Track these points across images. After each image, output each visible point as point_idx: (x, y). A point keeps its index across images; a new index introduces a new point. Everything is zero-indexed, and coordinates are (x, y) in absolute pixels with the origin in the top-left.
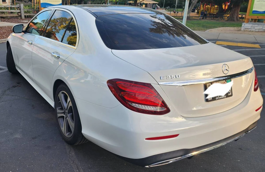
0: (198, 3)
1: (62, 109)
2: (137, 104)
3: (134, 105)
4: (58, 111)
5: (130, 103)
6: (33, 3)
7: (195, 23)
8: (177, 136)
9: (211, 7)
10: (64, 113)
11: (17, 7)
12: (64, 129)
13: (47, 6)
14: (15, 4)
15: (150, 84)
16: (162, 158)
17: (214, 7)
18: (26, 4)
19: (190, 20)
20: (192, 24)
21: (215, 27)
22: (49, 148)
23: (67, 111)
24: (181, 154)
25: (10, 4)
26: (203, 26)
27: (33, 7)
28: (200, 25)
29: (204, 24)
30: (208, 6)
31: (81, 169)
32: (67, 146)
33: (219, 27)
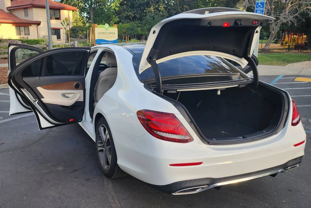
0: (284, 33)
1: (102, 143)
2: (161, 133)
3: (159, 133)
4: (99, 145)
5: (155, 132)
6: (88, 40)
7: (275, 57)
8: (200, 163)
9: (298, 38)
10: (103, 146)
11: (71, 44)
12: (103, 161)
13: (102, 43)
14: (70, 41)
15: (174, 114)
16: (187, 185)
17: (302, 37)
18: (81, 40)
19: (270, 54)
20: (271, 58)
21: (299, 61)
22: (88, 180)
23: (106, 144)
24: (207, 182)
25: (65, 41)
26: (284, 60)
27: (88, 44)
28: (281, 59)
29: (286, 57)
30: (295, 36)
31: (116, 200)
32: (106, 180)
33: (305, 60)
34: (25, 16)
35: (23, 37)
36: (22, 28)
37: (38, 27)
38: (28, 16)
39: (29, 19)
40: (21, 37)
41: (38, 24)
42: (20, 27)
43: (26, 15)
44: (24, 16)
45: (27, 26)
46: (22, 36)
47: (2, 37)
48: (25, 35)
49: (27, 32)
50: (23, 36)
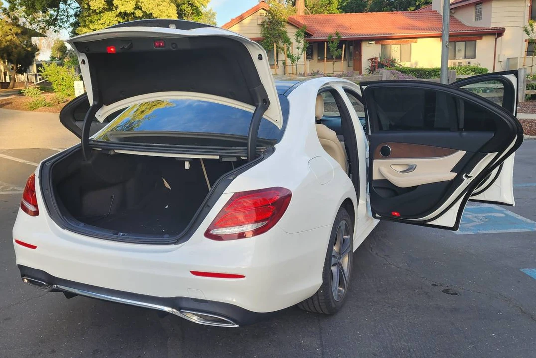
34: (476, 19)
35: (459, 63)
36: (461, 46)
37: (499, 39)
38: (480, 19)
39: (482, 25)
40: (454, 63)
41: (498, 33)
42: (457, 43)
43: (478, 17)
44: (474, 20)
45: (473, 39)
46: (457, 61)
47: (416, 63)
48: (465, 57)
49: (469, 53)
50: (459, 60)
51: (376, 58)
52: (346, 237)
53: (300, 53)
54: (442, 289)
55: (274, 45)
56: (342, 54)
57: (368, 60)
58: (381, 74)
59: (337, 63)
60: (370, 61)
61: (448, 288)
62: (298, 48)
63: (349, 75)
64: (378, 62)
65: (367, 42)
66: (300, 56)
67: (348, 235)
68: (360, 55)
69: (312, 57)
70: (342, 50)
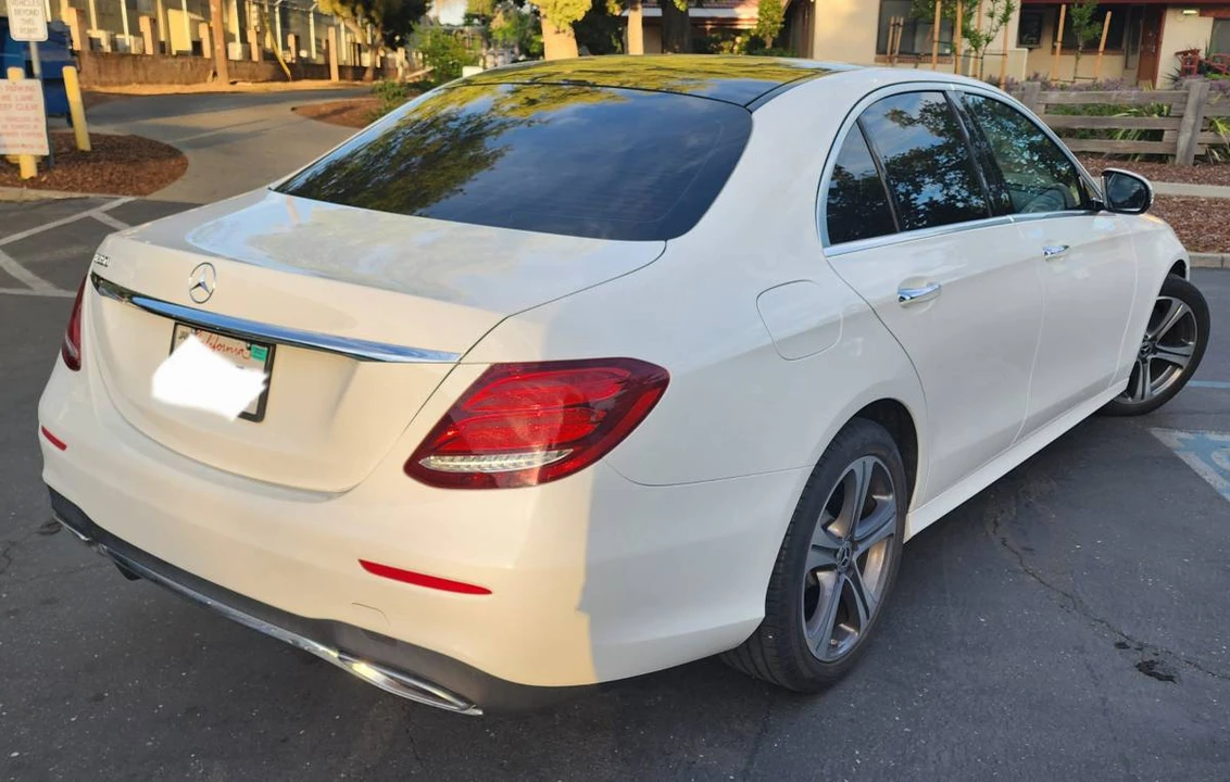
51: (1195, 52)
52: (885, 498)
53: (994, 28)
54: (1138, 658)
55: (934, 7)
56: (1101, 35)
57: (1177, 54)
58: (1187, 88)
59: (1086, 59)
60: (1180, 56)
61: (1154, 658)
62: (991, 15)
63: (1111, 87)
64: (1201, 62)
65: (1178, 12)
66: (993, 34)
67: (887, 494)
68: (1158, 42)
69: (1038, 42)
70: (1103, 26)
